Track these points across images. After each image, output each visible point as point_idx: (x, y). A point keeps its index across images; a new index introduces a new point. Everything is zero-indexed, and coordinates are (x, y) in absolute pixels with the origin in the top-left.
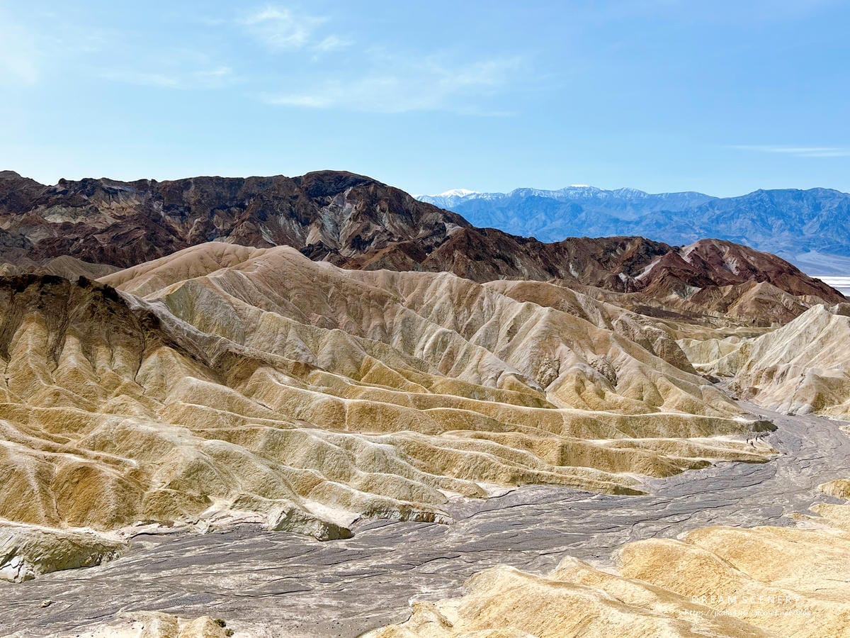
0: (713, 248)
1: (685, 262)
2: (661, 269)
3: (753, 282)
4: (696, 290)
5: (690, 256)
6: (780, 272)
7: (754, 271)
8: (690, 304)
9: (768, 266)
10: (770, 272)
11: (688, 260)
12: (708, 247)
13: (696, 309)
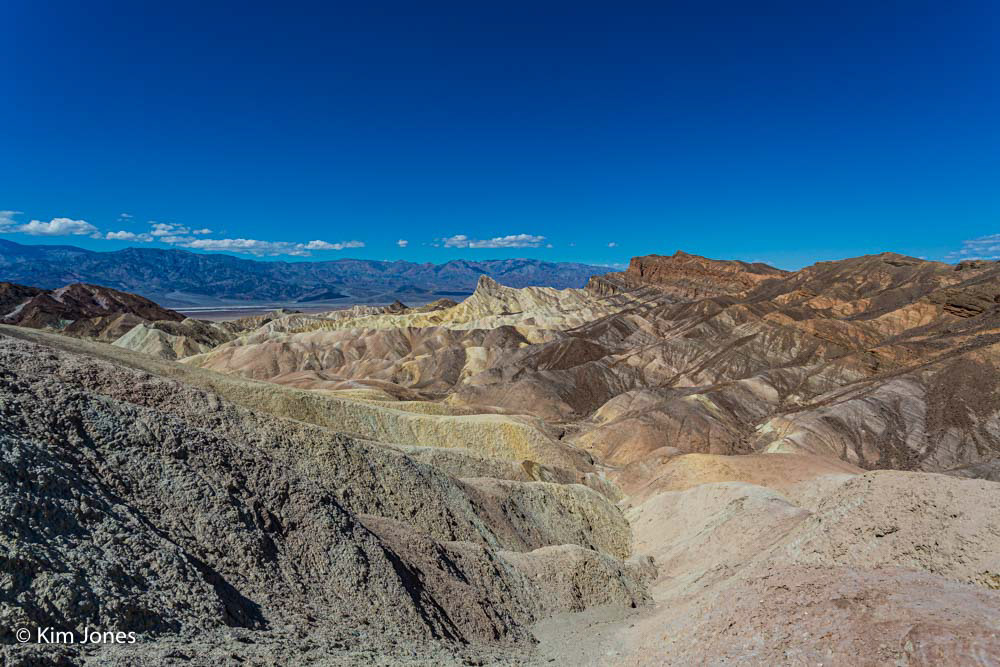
0: (84, 290)
1: (57, 302)
2: (33, 308)
3: (120, 314)
4: (69, 322)
5: (62, 296)
6: (142, 306)
7: (121, 306)
9: (132, 303)
10: (134, 306)
11: (61, 300)
12: (78, 289)
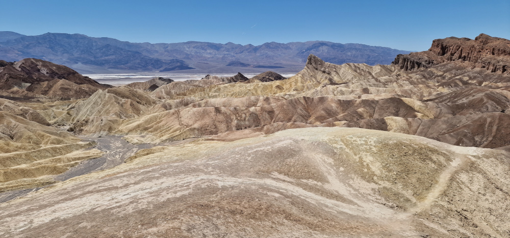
0: (32, 63)
1: (18, 71)
3: (58, 80)
4: (28, 84)
5: (20, 67)
7: (57, 73)
8: (26, 92)
9: (63, 71)
10: (64, 74)
11: (20, 69)
12: (29, 62)
13: (30, 94)
